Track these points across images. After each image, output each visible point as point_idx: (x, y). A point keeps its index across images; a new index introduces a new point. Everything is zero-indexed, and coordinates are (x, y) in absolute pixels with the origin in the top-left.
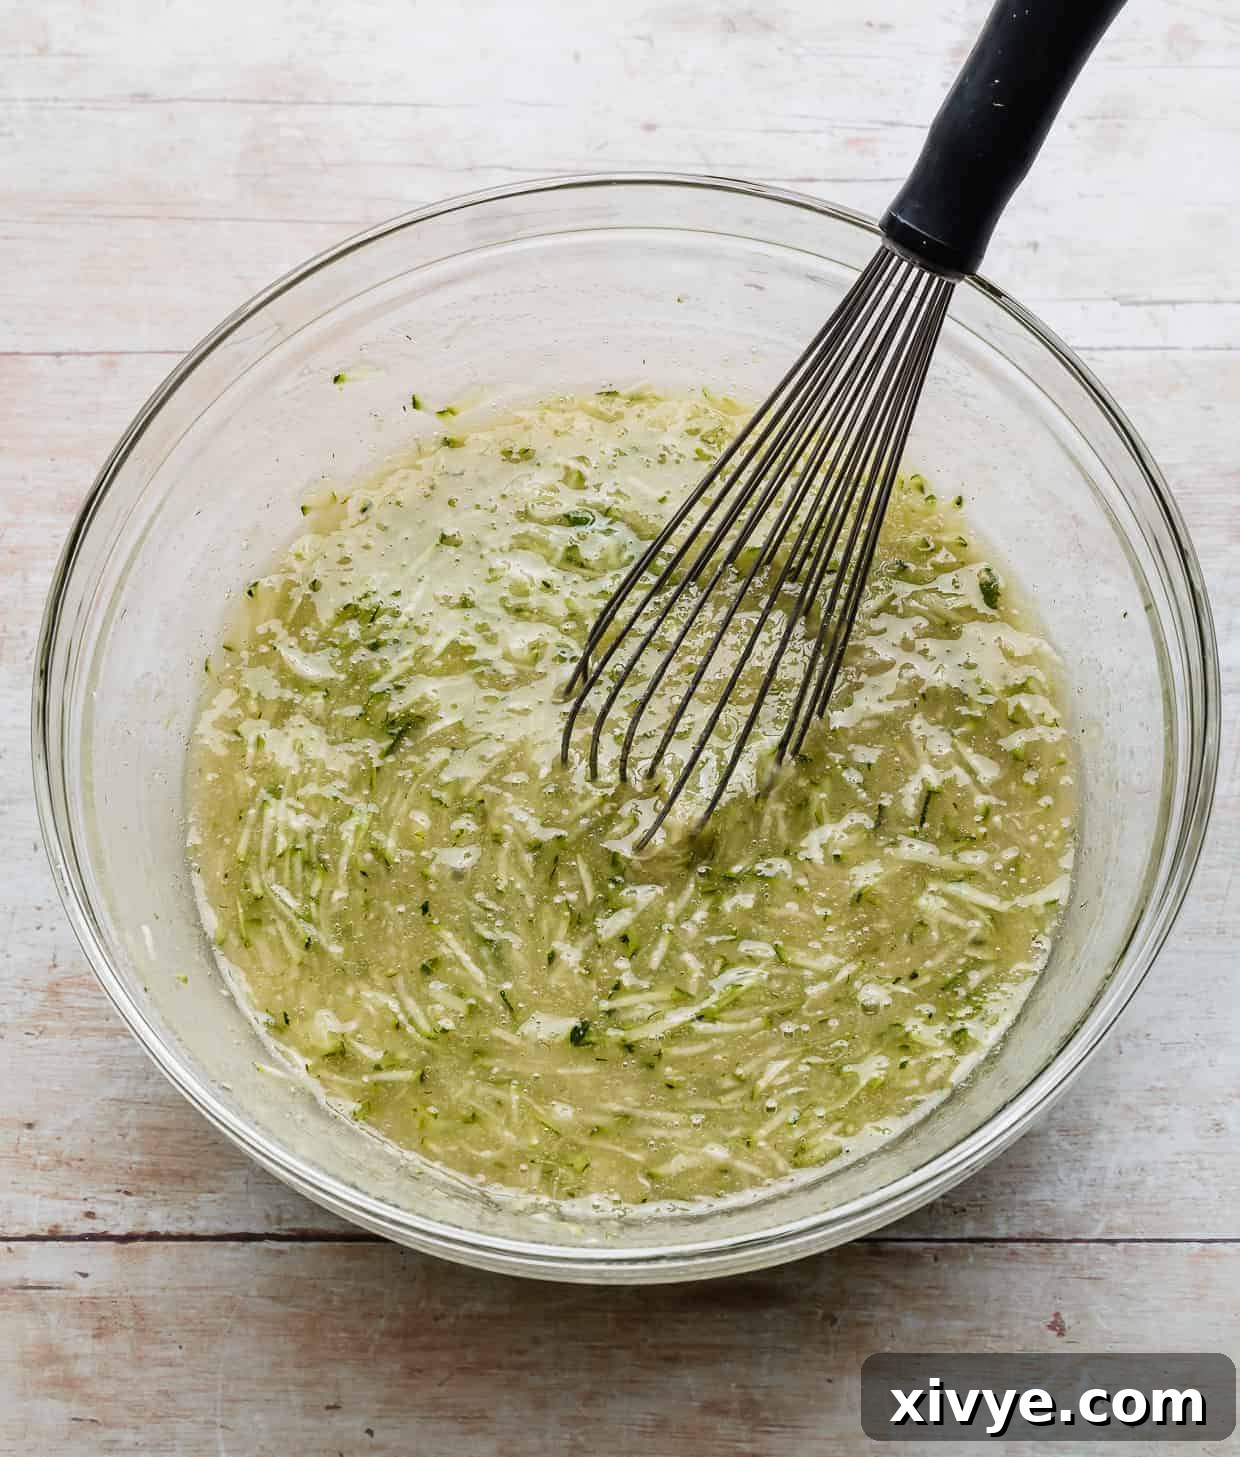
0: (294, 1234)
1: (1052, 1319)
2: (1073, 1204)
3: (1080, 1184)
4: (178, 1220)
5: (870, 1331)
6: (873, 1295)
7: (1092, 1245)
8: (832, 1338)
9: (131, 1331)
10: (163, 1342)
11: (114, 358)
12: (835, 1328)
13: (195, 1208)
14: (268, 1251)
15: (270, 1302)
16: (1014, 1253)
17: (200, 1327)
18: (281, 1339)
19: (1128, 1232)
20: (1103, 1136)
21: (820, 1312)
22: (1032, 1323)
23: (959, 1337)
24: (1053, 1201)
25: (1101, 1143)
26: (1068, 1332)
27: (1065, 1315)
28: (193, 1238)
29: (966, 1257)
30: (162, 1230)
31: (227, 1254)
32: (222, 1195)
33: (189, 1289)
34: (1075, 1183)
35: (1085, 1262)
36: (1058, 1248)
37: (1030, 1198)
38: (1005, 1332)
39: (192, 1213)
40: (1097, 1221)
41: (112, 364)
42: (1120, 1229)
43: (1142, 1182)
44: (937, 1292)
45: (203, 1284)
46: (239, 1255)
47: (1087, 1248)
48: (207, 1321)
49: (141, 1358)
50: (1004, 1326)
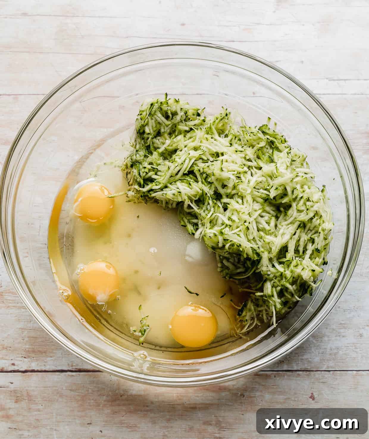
0: (76, 370)
1: (311, 395)
2: (317, 359)
3: (319, 353)
4: (41, 366)
5: (255, 399)
6: (255, 388)
7: (323, 372)
8: (243, 401)
9: (27, 401)
10: (36, 404)
11: (17, 96)
12: (244, 398)
13: (46, 362)
14: (69, 375)
15: (69, 391)
16: (299, 375)
17: (48, 399)
18: (73, 403)
19: (334, 368)
20: (326, 339)
21: (240, 393)
22: (304, 396)
23: (281, 401)
24: (311, 359)
25: (325, 340)
26: (315, 399)
27: (314, 394)
28: (45, 371)
29: (284, 376)
30: (36, 369)
31: (56, 376)
32: (54, 358)
33: (44, 387)
34: (317, 353)
35: (321, 377)
36: (312, 373)
37: (303, 358)
38: (296, 399)
39: (45, 364)
40: (325, 365)
41: (16, 99)
42: (331, 367)
43: (338, 352)
44: (275, 387)
45: (49, 386)
46: (60, 377)
47: (321, 373)
48: (50, 397)
49: (30, 409)
50: (296, 397)
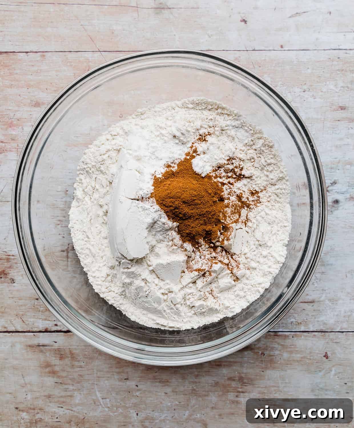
1: (325, 354)
2: (332, 321)
3: (334, 315)
5: (274, 358)
6: (275, 347)
7: (337, 333)
8: (263, 359)
9: (70, 358)
10: (79, 361)
11: (44, 54)
12: (265, 356)
16: (314, 335)
17: (89, 357)
18: (111, 360)
19: (347, 329)
20: (341, 302)
21: (260, 352)
22: (319, 355)
23: (298, 359)
24: (326, 320)
26: (329, 358)
27: (328, 353)
29: (301, 336)
33: (85, 346)
35: (335, 338)
36: (327, 334)
37: (319, 320)
38: (312, 358)
40: (338, 326)
41: (44, 56)
42: (345, 329)
43: (352, 314)
44: (293, 347)
47: (335, 334)
48: (91, 355)
49: (73, 366)
50: (312, 356)
